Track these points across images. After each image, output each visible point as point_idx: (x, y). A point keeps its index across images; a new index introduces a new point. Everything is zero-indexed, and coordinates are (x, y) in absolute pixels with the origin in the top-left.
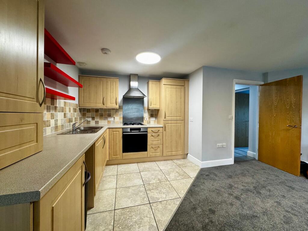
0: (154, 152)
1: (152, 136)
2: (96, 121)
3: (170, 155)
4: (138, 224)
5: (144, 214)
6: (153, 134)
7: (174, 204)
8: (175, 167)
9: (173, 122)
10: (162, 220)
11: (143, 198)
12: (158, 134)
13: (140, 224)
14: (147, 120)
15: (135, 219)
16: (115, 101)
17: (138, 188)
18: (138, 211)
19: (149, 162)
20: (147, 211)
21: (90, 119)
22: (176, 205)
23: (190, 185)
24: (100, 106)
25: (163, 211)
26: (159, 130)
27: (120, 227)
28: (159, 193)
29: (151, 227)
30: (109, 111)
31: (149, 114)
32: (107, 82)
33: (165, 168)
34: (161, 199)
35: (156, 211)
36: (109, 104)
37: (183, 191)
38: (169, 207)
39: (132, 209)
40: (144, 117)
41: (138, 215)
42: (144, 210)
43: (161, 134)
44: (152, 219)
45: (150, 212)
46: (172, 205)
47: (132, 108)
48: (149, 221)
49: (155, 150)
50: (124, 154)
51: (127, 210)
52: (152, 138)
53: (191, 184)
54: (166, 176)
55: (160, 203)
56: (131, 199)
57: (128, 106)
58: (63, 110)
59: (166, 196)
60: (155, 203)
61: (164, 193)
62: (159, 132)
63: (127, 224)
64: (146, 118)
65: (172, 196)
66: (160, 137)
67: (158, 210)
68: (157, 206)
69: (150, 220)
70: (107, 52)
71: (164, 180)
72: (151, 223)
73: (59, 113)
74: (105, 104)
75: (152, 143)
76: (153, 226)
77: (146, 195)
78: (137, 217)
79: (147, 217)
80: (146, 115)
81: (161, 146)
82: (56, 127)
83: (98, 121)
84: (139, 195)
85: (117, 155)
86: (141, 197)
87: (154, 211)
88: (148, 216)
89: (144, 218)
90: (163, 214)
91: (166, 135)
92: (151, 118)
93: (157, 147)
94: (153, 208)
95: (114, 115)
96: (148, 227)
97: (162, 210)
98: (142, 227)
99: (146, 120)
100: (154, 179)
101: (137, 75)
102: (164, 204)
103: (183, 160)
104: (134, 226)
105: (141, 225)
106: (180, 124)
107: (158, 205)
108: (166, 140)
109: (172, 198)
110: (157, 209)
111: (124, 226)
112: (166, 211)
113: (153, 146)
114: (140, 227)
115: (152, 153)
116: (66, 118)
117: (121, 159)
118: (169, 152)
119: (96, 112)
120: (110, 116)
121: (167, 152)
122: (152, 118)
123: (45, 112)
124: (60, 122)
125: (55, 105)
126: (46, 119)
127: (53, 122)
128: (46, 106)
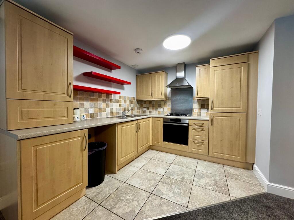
0: (196, 148)
1: (194, 129)
2: (149, 111)
3: (219, 157)
4: (126, 202)
5: (138, 198)
6: (196, 127)
7: (173, 208)
8: (220, 174)
9: (225, 114)
10: (145, 213)
11: (150, 186)
12: (202, 128)
13: (128, 203)
14: (197, 111)
15: (129, 197)
16: (161, 93)
17: (156, 176)
18: (137, 193)
19: (191, 158)
20: (142, 198)
21: (145, 109)
22: (174, 211)
23: (218, 202)
24: (149, 98)
25: (155, 207)
26: (203, 124)
27: (115, 196)
28: (169, 190)
29: (133, 211)
30: (159, 102)
31: (199, 105)
32: (155, 77)
33: (203, 171)
34: (165, 195)
35: (150, 203)
36: (156, 96)
37: (199, 203)
38: (165, 208)
39: (135, 189)
40: (193, 108)
41: (134, 196)
42: (141, 195)
43: (206, 129)
44: (139, 206)
45: (145, 200)
46: (169, 208)
47: (180, 99)
48: (135, 206)
49: (198, 146)
50: (165, 143)
51: (131, 188)
52: (194, 132)
53: (220, 202)
54: (195, 179)
55: (160, 199)
56: (142, 181)
57: (176, 97)
58: (117, 102)
59: (173, 197)
60: (156, 196)
61: (173, 193)
62: (203, 126)
63: (121, 197)
64: (195, 109)
65: (180, 200)
66: (206, 132)
67: (152, 204)
68: (155, 199)
69: (137, 206)
70: (139, 52)
71: (188, 181)
72: (135, 209)
73: (113, 104)
74: (153, 96)
75: (194, 137)
76: (135, 211)
77: (155, 186)
78: (132, 197)
79: (138, 202)
80: (196, 106)
81: (206, 143)
82: (111, 113)
83: (151, 111)
84: (150, 182)
85: (159, 142)
86: (150, 184)
87: (147, 202)
88: (140, 202)
89: (135, 201)
90: (152, 209)
91: (213, 131)
92: (201, 110)
93: (201, 143)
94: (150, 198)
95: (163, 105)
96: (130, 210)
97: (155, 205)
98: (127, 206)
99: (195, 111)
100: (178, 176)
101: (184, 63)
102: (163, 202)
103: (242, 170)
104: (123, 201)
105: (128, 205)
106: (239, 118)
107: (157, 199)
108: (213, 136)
109: (177, 203)
110: (151, 202)
111: (118, 197)
112: (158, 209)
113: (196, 141)
114: (126, 205)
115: (194, 149)
116: (121, 107)
117: (161, 147)
118: (218, 153)
119: (150, 103)
120: (160, 106)
121: (215, 152)
122: (203, 109)
123: (101, 102)
124: (114, 111)
125: (110, 98)
126: (102, 107)
127: (108, 110)
128: (102, 99)
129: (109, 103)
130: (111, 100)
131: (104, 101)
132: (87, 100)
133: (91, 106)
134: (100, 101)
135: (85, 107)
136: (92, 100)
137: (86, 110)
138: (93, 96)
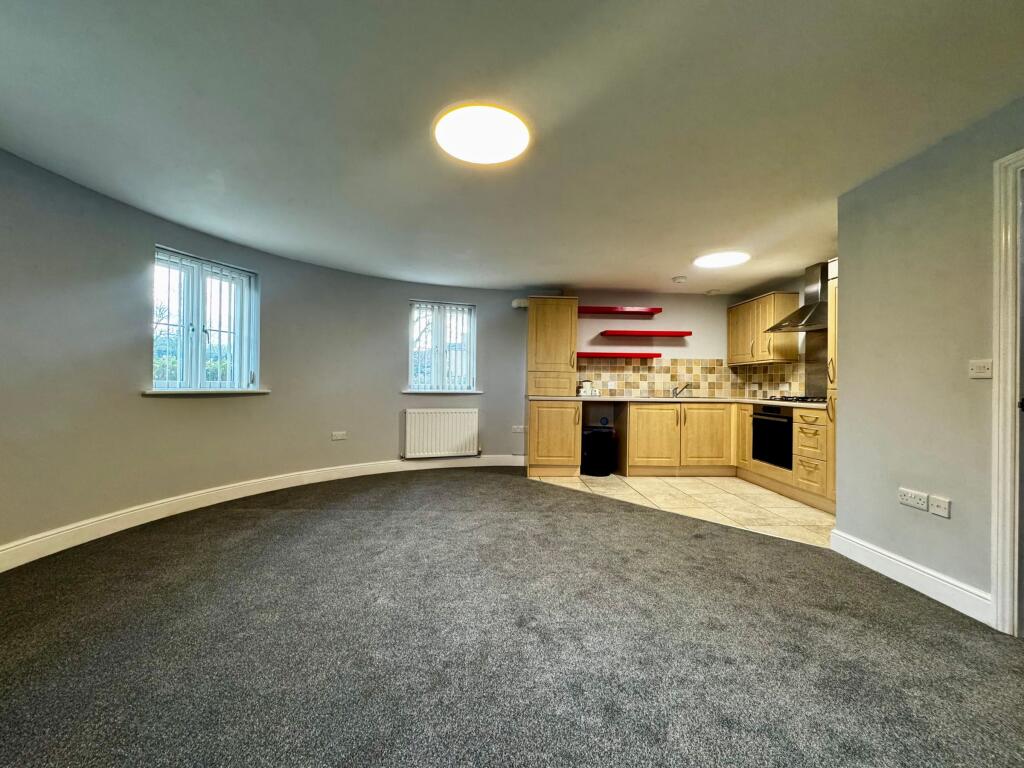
0: (807, 478)
1: (803, 430)
6: (806, 427)
43: (822, 431)
49: (809, 473)
50: (757, 462)
52: (803, 437)
58: (667, 371)
66: (821, 438)
74: (755, 355)
75: (802, 450)
82: (651, 391)
85: (746, 461)
93: (814, 466)
113: (806, 461)
115: (803, 479)
116: (676, 381)
117: (750, 471)
123: (631, 373)
124: (659, 386)
125: (649, 365)
126: (631, 380)
127: (644, 385)
128: (631, 367)
129: (646, 373)
130: (650, 369)
131: (636, 370)
132: (605, 369)
133: (612, 379)
134: (628, 370)
135: (603, 380)
136: (614, 369)
137: (605, 384)
138: (616, 363)
